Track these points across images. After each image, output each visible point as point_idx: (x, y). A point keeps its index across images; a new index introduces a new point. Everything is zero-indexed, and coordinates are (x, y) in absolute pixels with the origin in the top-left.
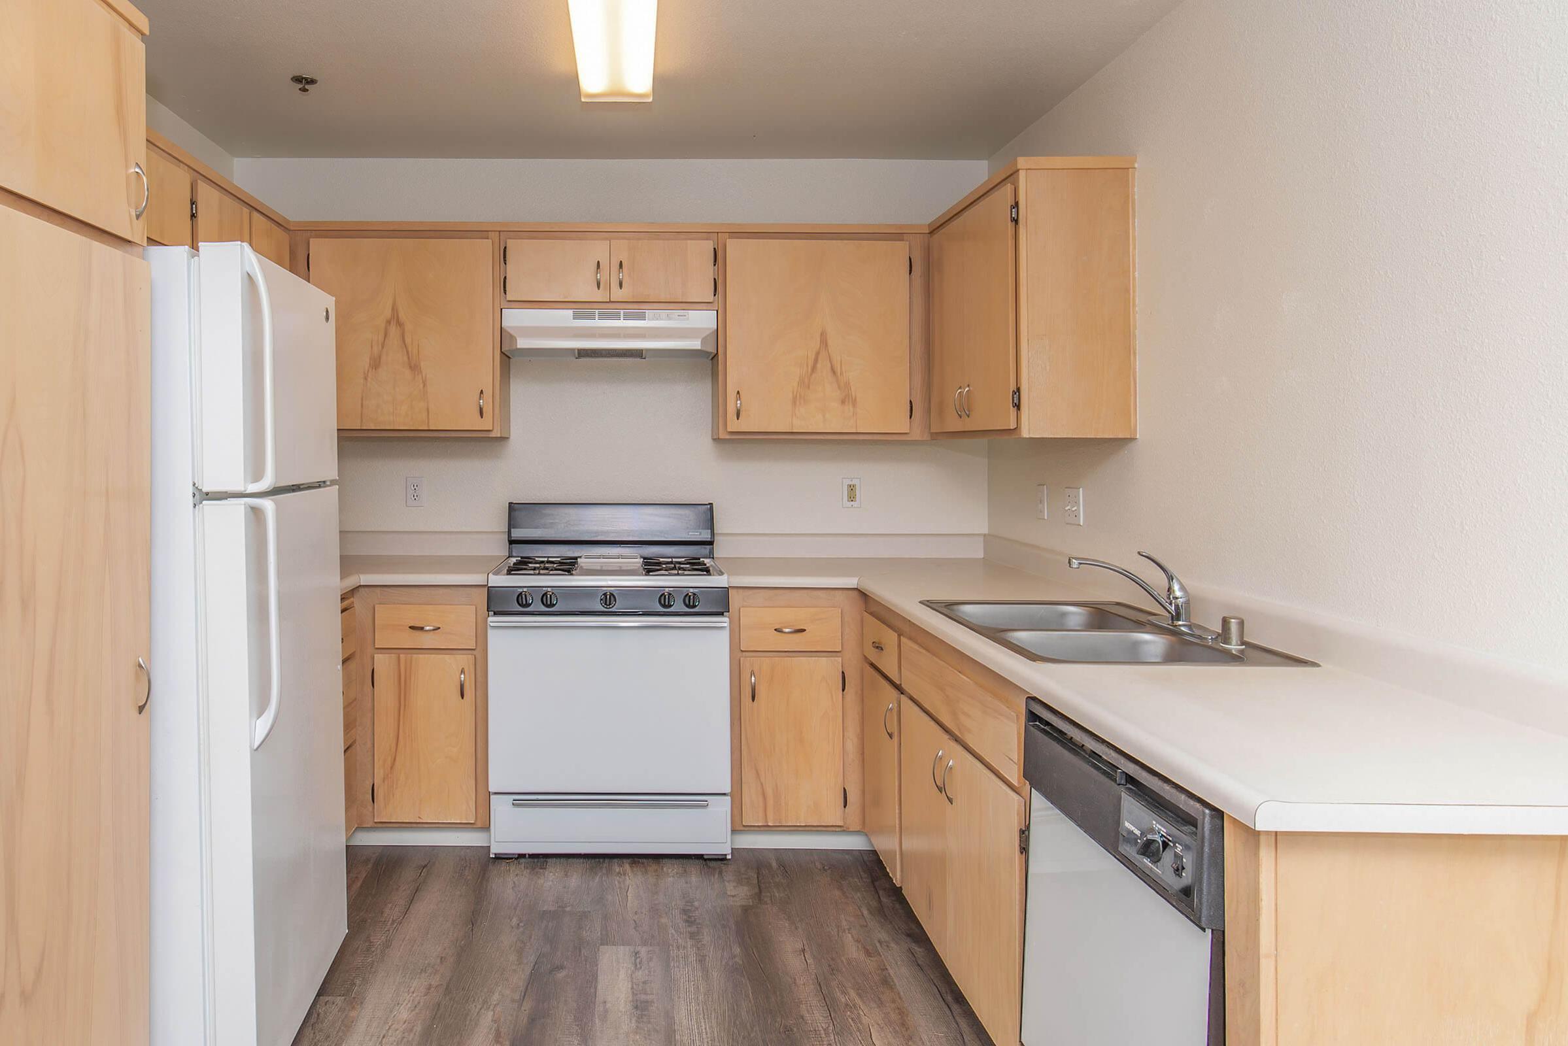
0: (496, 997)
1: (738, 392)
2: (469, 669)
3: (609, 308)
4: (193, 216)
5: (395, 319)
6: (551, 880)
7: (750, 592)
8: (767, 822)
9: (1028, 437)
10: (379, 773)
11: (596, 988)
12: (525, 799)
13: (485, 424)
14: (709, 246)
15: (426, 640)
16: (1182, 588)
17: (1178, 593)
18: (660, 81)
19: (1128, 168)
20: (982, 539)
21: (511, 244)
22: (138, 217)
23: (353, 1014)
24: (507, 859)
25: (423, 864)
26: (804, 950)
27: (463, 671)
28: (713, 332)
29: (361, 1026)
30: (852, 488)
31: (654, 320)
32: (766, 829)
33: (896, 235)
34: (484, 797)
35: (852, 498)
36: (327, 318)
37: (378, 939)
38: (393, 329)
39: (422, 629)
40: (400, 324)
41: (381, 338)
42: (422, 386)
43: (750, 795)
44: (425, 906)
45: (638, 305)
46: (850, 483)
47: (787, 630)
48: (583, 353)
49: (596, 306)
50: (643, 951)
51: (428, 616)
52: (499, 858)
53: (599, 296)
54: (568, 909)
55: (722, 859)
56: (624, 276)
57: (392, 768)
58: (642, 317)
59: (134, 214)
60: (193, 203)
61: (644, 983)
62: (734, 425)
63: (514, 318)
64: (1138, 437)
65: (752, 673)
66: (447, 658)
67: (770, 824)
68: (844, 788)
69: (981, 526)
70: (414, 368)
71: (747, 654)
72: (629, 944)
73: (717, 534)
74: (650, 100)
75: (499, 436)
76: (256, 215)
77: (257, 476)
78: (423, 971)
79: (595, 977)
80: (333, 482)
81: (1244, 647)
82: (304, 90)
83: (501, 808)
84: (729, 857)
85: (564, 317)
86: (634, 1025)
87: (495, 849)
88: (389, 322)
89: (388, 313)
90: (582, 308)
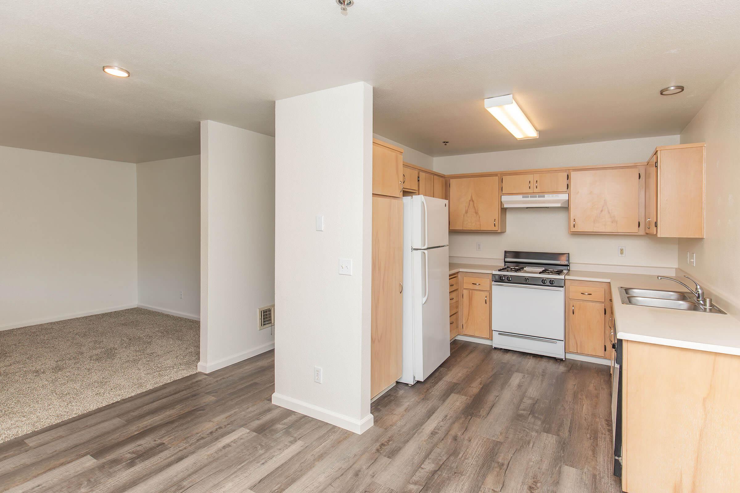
0: (483, 376)
1: (574, 219)
2: (488, 297)
3: (533, 194)
4: (418, 181)
5: (472, 200)
6: (508, 357)
7: (573, 281)
8: (577, 351)
9: (660, 237)
10: (464, 321)
11: (509, 380)
12: (502, 333)
13: (496, 229)
14: (566, 174)
15: (477, 287)
16: (701, 288)
17: (699, 290)
18: (540, 132)
19: (702, 147)
20: (675, 269)
21: (504, 177)
22: (401, 192)
23: (449, 372)
24: (497, 349)
25: (475, 346)
26: (575, 385)
27: (486, 297)
28: (566, 201)
29: (450, 375)
30: (622, 250)
31: (548, 197)
32: (577, 353)
33: (635, 166)
34: (491, 331)
35: (622, 253)
36: (445, 206)
37: (459, 360)
38: (471, 203)
39: (476, 284)
40: (473, 201)
41: (468, 205)
42: (479, 218)
43: (572, 342)
44: (472, 356)
45: (542, 194)
46: (621, 248)
47: (587, 294)
48: (527, 208)
49: (529, 194)
50: (526, 376)
51: (477, 281)
52: (495, 348)
53: (531, 191)
54: (510, 363)
55: (561, 360)
56: (538, 184)
57: (467, 320)
58: (544, 197)
59: (400, 191)
60: (418, 177)
61: (523, 382)
62: (573, 230)
63: (504, 198)
64: (705, 237)
65: (573, 306)
66: (482, 292)
67: (578, 352)
68: (605, 346)
69: (676, 266)
70: (477, 213)
71: (571, 300)
72: (523, 373)
73: (570, 263)
74: (538, 137)
75: (500, 232)
76: (435, 176)
77: (424, 245)
78: (467, 368)
79: (510, 378)
80: (447, 245)
81: (711, 308)
82: (446, 145)
83: (495, 334)
84: (564, 360)
85: (519, 198)
86: (516, 389)
87: (494, 346)
88: (470, 201)
89: (470, 198)
90: (525, 195)
